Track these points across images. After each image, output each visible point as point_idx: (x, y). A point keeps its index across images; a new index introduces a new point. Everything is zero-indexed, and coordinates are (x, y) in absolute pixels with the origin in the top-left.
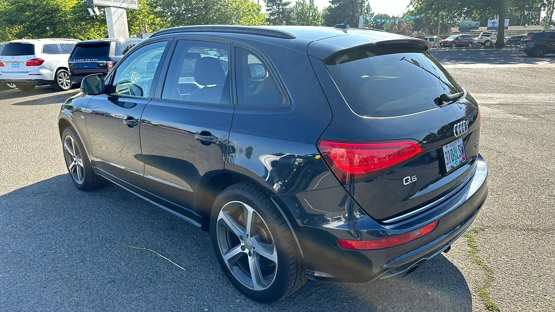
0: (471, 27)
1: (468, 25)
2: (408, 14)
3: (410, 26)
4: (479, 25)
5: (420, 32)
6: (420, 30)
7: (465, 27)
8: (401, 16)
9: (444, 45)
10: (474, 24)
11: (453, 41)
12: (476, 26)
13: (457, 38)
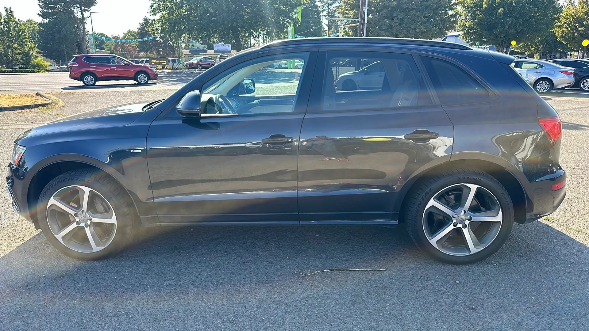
0: (200, 50)
1: (196, 47)
2: (129, 34)
3: (135, 47)
4: (206, 48)
5: (148, 53)
6: (148, 52)
7: (195, 50)
8: (121, 36)
9: (190, 66)
10: (202, 47)
11: (197, 63)
12: (204, 49)
13: (201, 61)
